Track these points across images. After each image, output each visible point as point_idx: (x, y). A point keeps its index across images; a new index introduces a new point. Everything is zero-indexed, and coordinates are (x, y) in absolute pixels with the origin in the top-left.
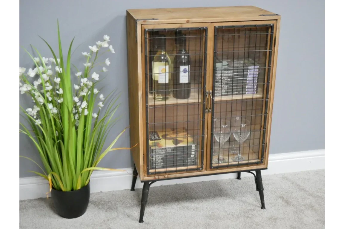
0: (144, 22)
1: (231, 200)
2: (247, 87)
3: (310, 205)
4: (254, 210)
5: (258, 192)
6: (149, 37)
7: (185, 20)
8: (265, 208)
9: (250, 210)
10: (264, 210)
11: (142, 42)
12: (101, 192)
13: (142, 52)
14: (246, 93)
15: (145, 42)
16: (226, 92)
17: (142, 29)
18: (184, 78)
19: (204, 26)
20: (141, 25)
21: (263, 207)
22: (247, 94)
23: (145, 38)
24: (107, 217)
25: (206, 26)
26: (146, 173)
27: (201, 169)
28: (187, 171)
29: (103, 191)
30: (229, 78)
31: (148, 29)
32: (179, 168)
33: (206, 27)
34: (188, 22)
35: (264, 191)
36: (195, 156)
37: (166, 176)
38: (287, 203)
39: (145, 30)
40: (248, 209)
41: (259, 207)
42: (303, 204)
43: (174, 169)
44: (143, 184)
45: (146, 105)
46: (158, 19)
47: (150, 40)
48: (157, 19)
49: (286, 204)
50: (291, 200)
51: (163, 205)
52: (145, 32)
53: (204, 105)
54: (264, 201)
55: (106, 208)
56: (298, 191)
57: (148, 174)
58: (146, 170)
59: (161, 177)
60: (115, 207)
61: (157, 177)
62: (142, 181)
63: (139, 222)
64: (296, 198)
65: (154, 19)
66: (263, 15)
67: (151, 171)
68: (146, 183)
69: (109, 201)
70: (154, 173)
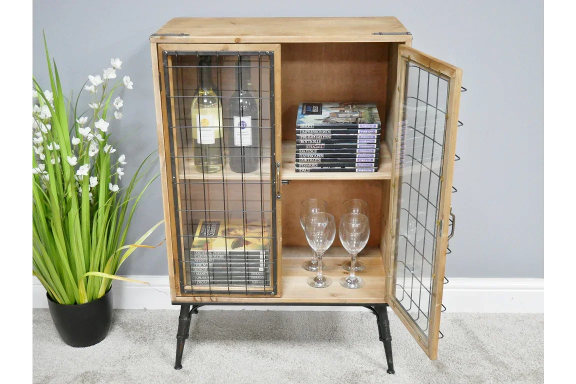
0: (161, 38)
1: (343, 350)
2: (357, 159)
3: (477, 377)
4: (372, 373)
5: (382, 343)
6: (173, 65)
7: (232, 39)
8: (393, 372)
9: (366, 372)
10: (392, 375)
11: (160, 73)
12: (145, 310)
13: (161, 90)
14: (357, 170)
15: (166, 74)
16: (319, 166)
17: (159, 52)
18: (244, 137)
19: (267, 49)
20: (157, 44)
21: (391, 370)
22: (358, 172)
23: (166, 68)
25: (271, 50)
26: (180, 290)
27: (273, 293)
28: (247, 293)
29: (148, 308)
30: (323, 142)
31: (168, 52)
32: (233, 288)
33: (270, 52)
34: (238, 42)
35: (392, 342)
36: (265, 270)
37: (214, 299)
38: (439, 368)
39: (163, 53)
40: (364, 369)
41: (385, 369)
42: (467, 374)
43: (224, 288)
45: (173, 179)
46: (188, 35)
47: (175, 71)
48: (186, 35)
49: (435, 369)
50: (447, 364)
51: (227, 345)
52: (164, 56)
53: (273, 187)
54: (392, 361)
55: (137, 337)
56: (469, 349)
57: (183, 292)
58: (179, 286)
59: (206, 299)
60: (152, 337)
61: (198, 299)
62: (174, 303)
63: (176, 368)
64: (459, 361)
65: (182, 35)
66: (380, 34)
67: (187, 288)
68: (185, 306)
69: (148, 326)
70: (191, 292)
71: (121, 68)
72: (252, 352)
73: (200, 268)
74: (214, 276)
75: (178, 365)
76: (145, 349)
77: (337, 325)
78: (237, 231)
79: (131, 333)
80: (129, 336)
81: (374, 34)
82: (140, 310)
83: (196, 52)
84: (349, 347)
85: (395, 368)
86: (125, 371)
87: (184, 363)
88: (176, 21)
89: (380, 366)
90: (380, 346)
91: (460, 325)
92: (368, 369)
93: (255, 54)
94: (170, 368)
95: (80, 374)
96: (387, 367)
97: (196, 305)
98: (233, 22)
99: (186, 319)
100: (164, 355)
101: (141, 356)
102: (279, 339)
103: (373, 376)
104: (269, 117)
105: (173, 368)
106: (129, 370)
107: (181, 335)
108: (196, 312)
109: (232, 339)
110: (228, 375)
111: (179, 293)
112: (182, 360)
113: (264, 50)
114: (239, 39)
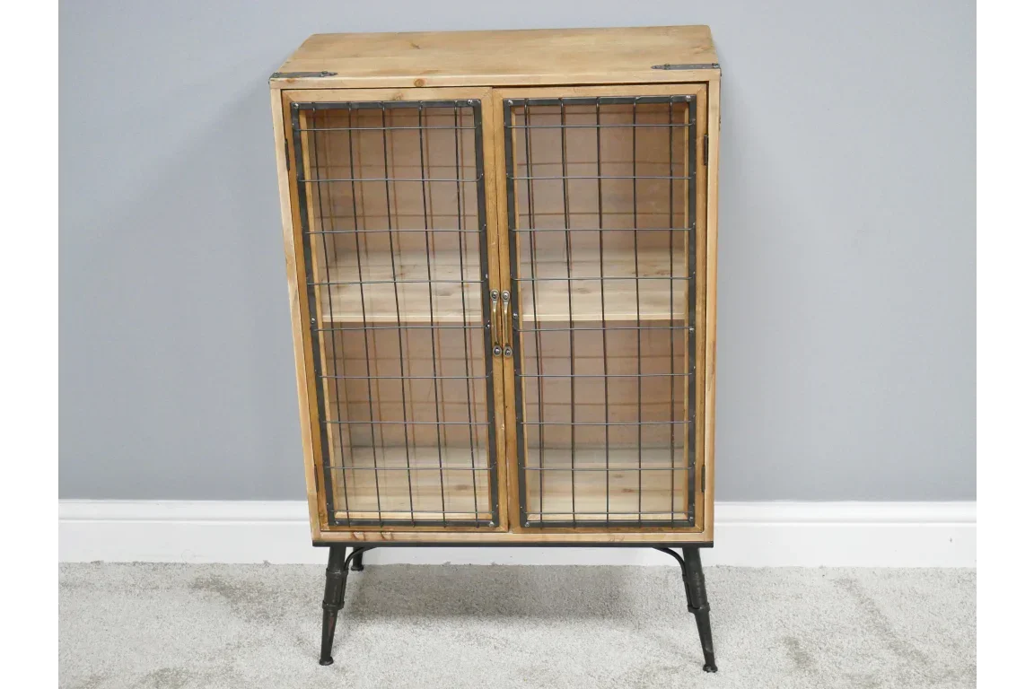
0: (289, 81)
3: (867, 678)
4: (676, 670)
5: (692, 616)
6: (308, 126)
7: (409, 79)
8: (714, 669)
9: (666, 669)
10: (711, 674)
11: (286, 140)
12: (266, 564)
13: (289, 169)
15: (297, 141)
17: (285, 102)
19: (470, 96)
20: (282, 90)
21: (710, 665)
23: (296, 130)
24: (240, 637)
25: (476, 97)
26: (326, 519)
27: (492, 523)
29: (271, 561)
31: (302, 105)
32: (421, 515)
33: (475, 102)
34: (419, 85)
37: (388, 536)
38: (799, 662)
39: (292, 105)
40: (662, 664)
41: (699, 663)
42: (849, 672)
43: (405, 515)
45: (312, 322)
46: (335, 74)
47: (314, 136)
48: (331, 75)
50: (816, 656)
51: (416, 624)
52: (293, 112)
53: (487, 334)
54: (711, 648)
55: (253, 612)
56: (859, 630)
57: (333, 523)
58: (326, 513)
59: (373, 536)
60: (280, 611)
61: (359, 536)
62: (316, 544)
63: (322, 663)
64: (839, 650)
65: (325, 74)
66: (667, 67)
67: (340, 515)
68: (336, 549)
69: (272, 592)
70: (347, 523)
72: (459, 636)
75: (326, 658)
76: (266, 631)
77: (620, 589)
79: (241, 605)
80: (237, 611)
81: (656, 68)
82: (258, 565)
83: (348, 103)
84: (638, 627)
85: (719, 662)
86: (231, 669)
87: (338, 655)
88: (316, 43)
89: (691, 658)
90: (691, 620)
91: (849, 589)
92: (668, 664)
93: (448, 104)
94: (311, 664)
95: (152, 673)
96: (703, 661)
97: (360, 548)
98: (414, 41)
99: (339, 572)
100: (300, 641)
101: (259, 643)
102: (510, 614)
103: (676, 676)
104: (475, 212)
105: (315, 662)
106: (238, 666)
107: (331, 603)
108: (359, 566)
109: (424, 615)
110: (416, 674)
111: (326, 525)
112: (333, 650)
113: (464, 98)
114: (421, 81)
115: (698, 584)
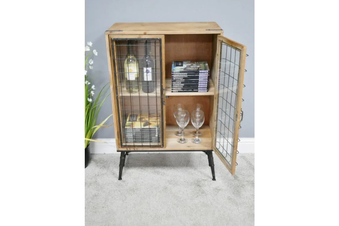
0: (110, 33)
1: (193, 170)
2: (199, 86)
3: (252, 181)
4: (206, 180)
5: (210, 167)
6: (116, 45)
7: (142, 32)
9: (203, 180)
10: (214, 181)
11: (110, 48)
12: (105, 154)
13: (111, 56)
14: (199, 91)
15: (113, 49)
16: (182, 89)
17: (109, 39)
18: (148, 77)
20: (108, 35)
21: (214, 179)
22: (199, 92)
23: (113, 46)
24: (99, 173)
25: (160, 37)
26: (120, 145)
27: (162, 146)
28: (150, 146)
29: (106, 153)
30: (184, 79)
31: (114, 39)
32: (144, 144)
33: (160, 39)
34: (145, 34)
35: (215, 167)
36: (158, 136)
37: (136, 149)
38: (235, 178)
39: (111, 39)
40: (202, 179)
42: (247, 180)
43: (140, 144)
44: (120, 153)
45: (117, 96)
47: (117, 47)
48: (122, 31)
49: (233, 178)
50: (239, 176)
51: (142, 169)
52: (112, 41)
53: (162, 99)
54: (214, 175)
55: (101, 166)
56: (248, 169)
57: (122, 146)
58: (120, 144)
59: (132, 149)
60: (108, 166)
61: (129, 149)
62: (118, 151)
63: (119, 179)
64: (244, 174)
65: (120, 31)
66: (209, 30)
67: (124, 144)
68: (122, 152)
69: (106, 161)
70: (126, 146)
71: (92, 46)
72: (152, 172)
73: (130, 136)
74: (135, 139)
75: (120, 178)
76: (105, 171)
77: (190, 159)
78: (146, 118)
79: (99, 164)
80: (98, 166)
81: (207, 30)
82: (102, 154)
83: (126, 39)
84: (195, 169)
85: (216, 178)
86: (96, 181)
87: (123, 177)
88: (116, 25)
89: (209, 177)
90: (209, 169)
91: (244, 159)
92: (204, 178)
93: (153, 39)
94: (116, 180)
96: (212, 177)
97: (127, 152)
98: (142, 24)
99: (123, 158)
100: (114, 174)
101: (103, 174)
102: (164, 166)
103: (206, 182)
104: (159, 68)
105: (117, 179)
106: (98, 181)
107: (121, 165)
108: (128, 154)
109: (144, 166)
110: (142, 182)
111: (120, 147)
112: (122, 176)
113: (157, 38)
114: (146, 33)
115: (212, 160)
